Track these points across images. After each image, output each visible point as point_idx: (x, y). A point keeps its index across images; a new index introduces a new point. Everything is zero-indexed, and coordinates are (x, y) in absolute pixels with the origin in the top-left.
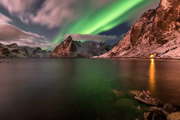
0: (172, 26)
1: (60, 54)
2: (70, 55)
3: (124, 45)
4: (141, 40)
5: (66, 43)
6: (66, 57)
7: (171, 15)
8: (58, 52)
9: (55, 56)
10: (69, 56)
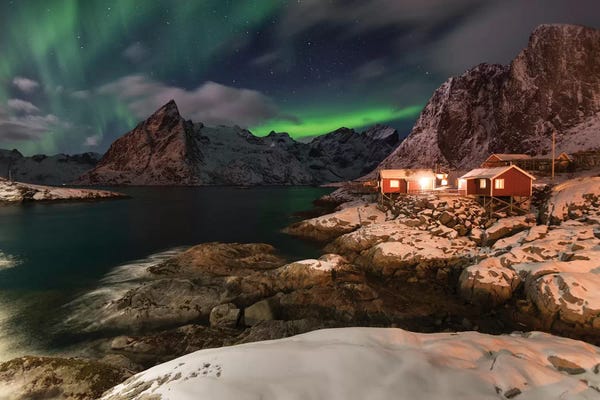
0: (540, 127)
1: (139, 173)
2: (191, 178)
3: (424, 154)
4: (470, 147)
5: (160, 129)
6: (173, 182)
7: (537, 104)
8: (130, 165)
9: (120, 181)
10: (186, 181)
